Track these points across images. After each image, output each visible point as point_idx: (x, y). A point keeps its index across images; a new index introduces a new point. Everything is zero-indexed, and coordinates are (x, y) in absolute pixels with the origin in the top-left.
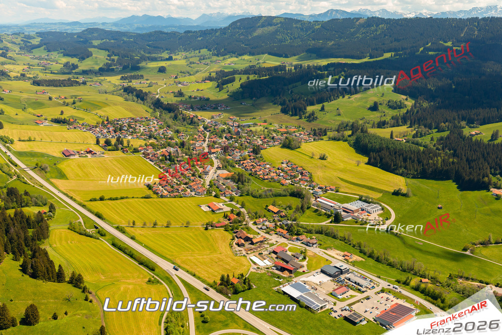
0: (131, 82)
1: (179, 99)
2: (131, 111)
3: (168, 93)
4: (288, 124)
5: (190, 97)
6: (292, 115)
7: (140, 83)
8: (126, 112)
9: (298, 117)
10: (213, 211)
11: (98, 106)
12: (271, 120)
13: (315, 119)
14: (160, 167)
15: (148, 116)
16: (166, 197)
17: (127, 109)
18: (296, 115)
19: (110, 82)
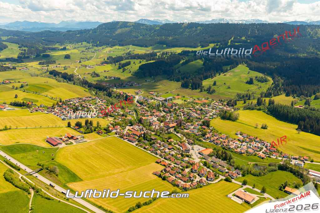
0: (49, 66)
2: (74, 92)
3: (85, 74)
7: (57, 67)
8: (71, 93)
11: (44, 88)
15: (89, 95)
17: (70, 90)
19: (32, 67)
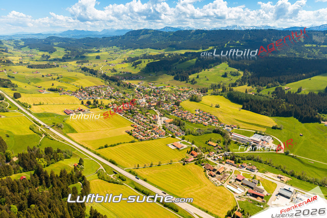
0: (83, 64)
1: (115, 73)
4: (182, 86)
5: (121, 72)
6: (181, 81)
7: (88, 65)
9: (185, 82)
10: (178, 149)
12: (172, 84)
13: (196, 82)
14: (127, 118)
16: (144, 140)
18: (184, 81)
